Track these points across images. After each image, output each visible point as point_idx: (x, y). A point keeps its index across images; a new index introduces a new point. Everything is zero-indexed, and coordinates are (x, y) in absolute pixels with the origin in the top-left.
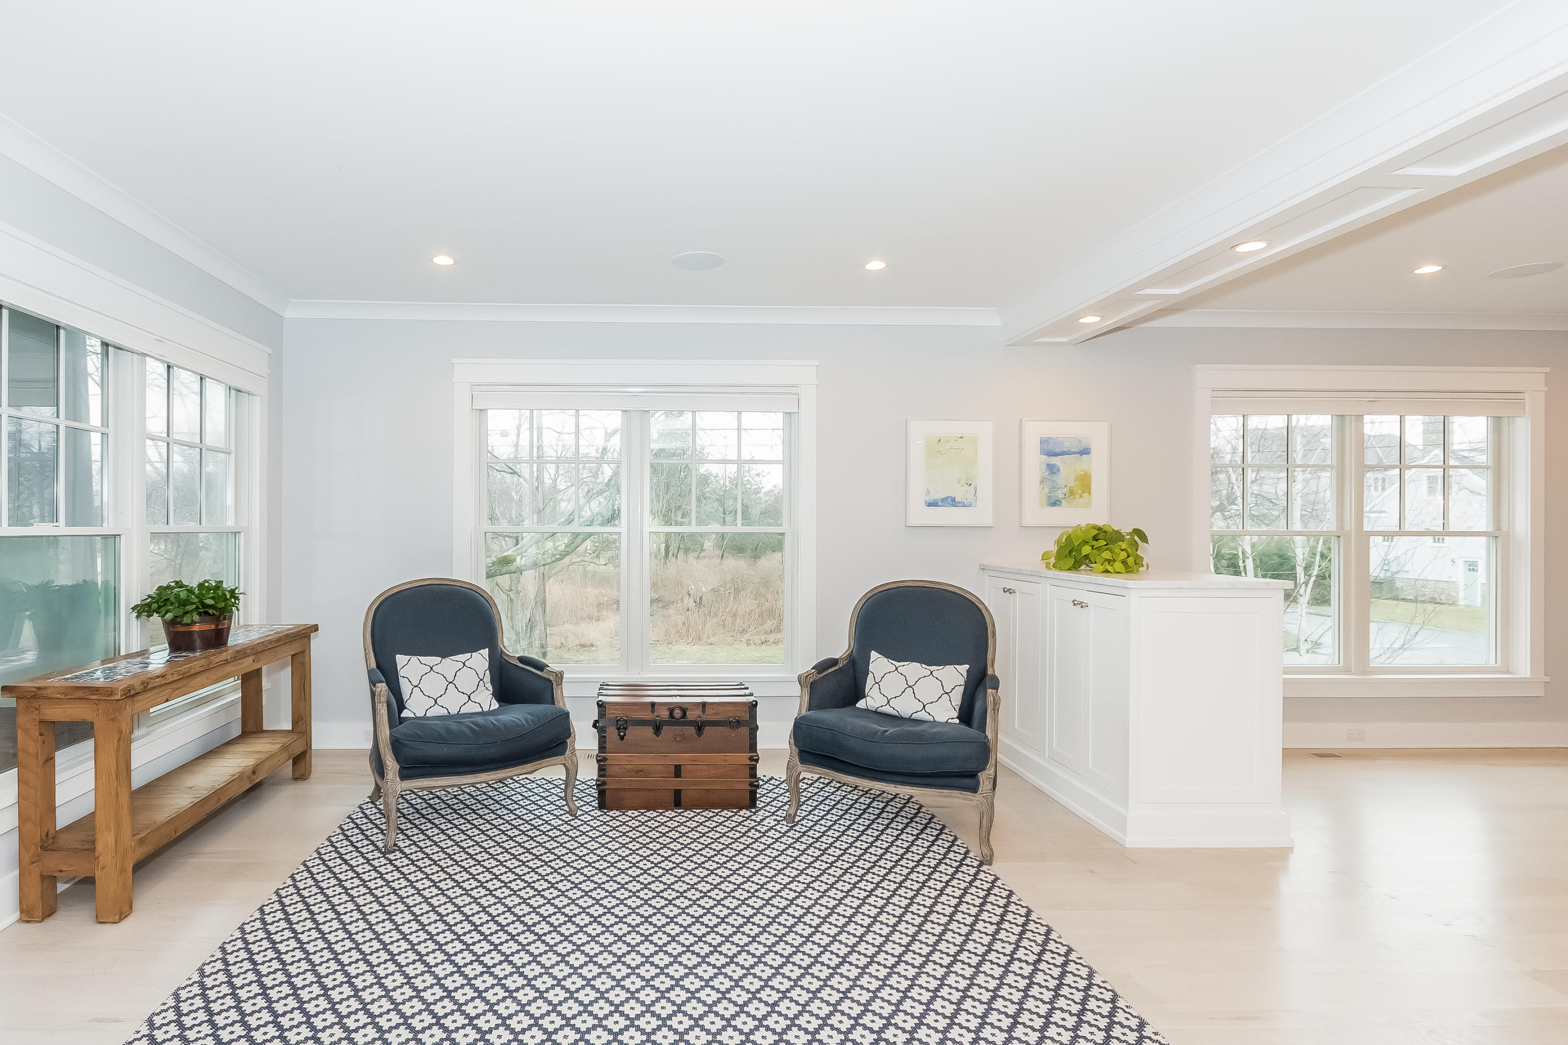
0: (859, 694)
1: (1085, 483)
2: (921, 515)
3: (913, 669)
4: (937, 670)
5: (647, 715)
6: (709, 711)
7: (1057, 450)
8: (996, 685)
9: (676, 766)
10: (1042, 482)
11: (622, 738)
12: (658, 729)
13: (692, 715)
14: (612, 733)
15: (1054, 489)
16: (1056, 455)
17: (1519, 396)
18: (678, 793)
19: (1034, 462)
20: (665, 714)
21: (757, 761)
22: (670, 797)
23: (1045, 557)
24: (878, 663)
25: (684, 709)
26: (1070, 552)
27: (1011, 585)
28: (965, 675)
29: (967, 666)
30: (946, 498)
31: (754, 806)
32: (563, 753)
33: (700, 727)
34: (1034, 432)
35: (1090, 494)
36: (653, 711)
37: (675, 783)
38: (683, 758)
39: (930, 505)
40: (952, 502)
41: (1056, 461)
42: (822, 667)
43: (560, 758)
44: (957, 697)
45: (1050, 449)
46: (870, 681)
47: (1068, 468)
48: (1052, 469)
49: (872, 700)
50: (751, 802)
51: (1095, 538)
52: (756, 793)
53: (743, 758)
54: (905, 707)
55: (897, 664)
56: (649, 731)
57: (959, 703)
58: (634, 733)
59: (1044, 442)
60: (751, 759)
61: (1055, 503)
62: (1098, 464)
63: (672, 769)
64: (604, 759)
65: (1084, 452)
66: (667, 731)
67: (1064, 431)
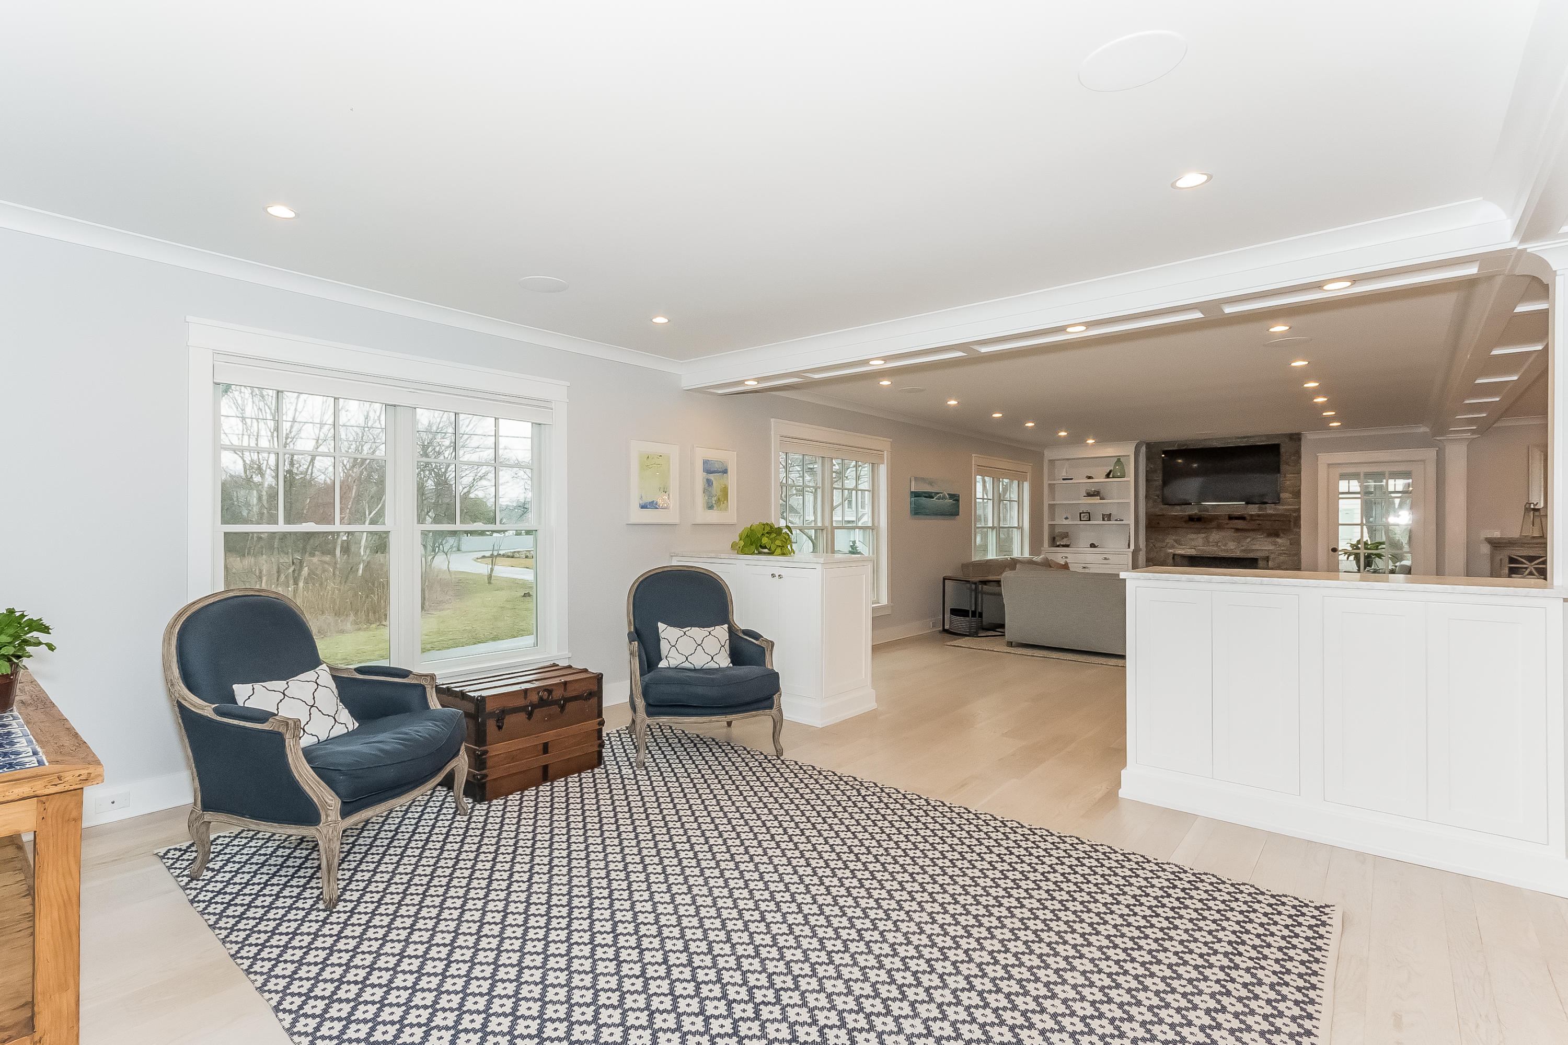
5: (521, 702)
6: (569, 687)
7: (711, 469)
9: (544, 744)
10: (704, 492)
11: (500, 728)
12: (530, 715)
13: (557, 694)
14: (491, 725)
15: (710, 497)
16: (711, 472)
18: (545, 768)
19: (700, 477)
20: (535, 698)
21: (603, 724)
22: (539, 773)
23: (734, 546)
24: (665, 631)
25: (550, 690)
28: (728, 632)
29: (727, 626)
30: (651, 502)
31: (601, 765)
33: (562, 705)
34: (700, 456)
35: (728, 502)
36: (525, 698)
37: (544, 760)
38: (549, 736)
39: (643, 507)
40: (656, 505)
41: (711, 477)
44: (728, 648)
45: (707, 468)
46: (665, 645)
47: (717, 482)
48: (709, 483)
50: (599, 762)
52: (602, 753)
53: (592, 726)
55: (683, 630)
56: (522, 716)
58: (510, 720)
59: (705, 462)
60: (596, 726)
61: (710, 507)
62: (732, 480)
63: (541, 747)
64: (486, 752)
65: (725, 472)
66: (538, 713)
67: (715, 455)
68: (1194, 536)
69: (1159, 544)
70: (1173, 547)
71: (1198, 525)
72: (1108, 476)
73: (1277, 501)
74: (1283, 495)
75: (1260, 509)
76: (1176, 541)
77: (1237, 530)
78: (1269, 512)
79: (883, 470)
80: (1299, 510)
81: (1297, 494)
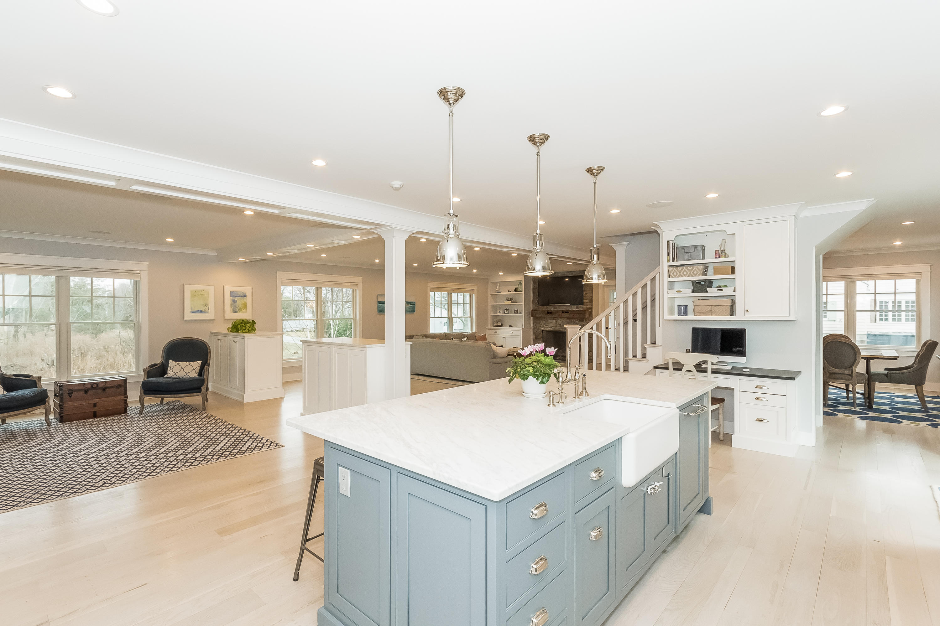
0: (166, 373)
1: (245, 305)
2: (188, 316)
3: (183, 364)
4: (191, 363)
5: (82, 388)
6: (107, 383)
7: (236, 296)
8: (209, 365)
9: (94, 403)
10: (231, 305)
11: (70, 397)
12: (86, 392)
13: (100, 386)
14: (66, 396)
15: (235, 307)
16: (236, 297)
17: (357, 284)
18: (95, 413)
19: (228, 299)
20: (89, 386)
21: (127, 398)
22: (92, 414)
23: (228, 328)
24: (172, 363)
25: (97, 384)
26: (235, 327)
27: (219, 338)
28: (200, 364)
29: (201, 361)
30: (198, 311)
31: (126, 412)
32: (45, 403)
33: (104, 389)
34: (228, 290)
35: (246, 309)
36: (84, 386)
37: (95, 409)
38: (97, 400)
39: (193, 313)
40: (201, 312)
41: (236, 299)
42: (151, 366)
43: (42, 406)
44: (198, 370)
45: (233, 295)
46: (169, 369)
47: (239, 301)
48: (235, 301)
49: (170, 373)
50: (125, 412)
51: (242, 323)
52: (127, 408)
53: (122, 397)
54: (181, 374)
55: (178, 363)
56: (82, 393)
57: (198, 372)
58: (76, 394)
59: (231, 293)
60: (125, 397)
61: (235, 312)
62: (249, 300)
63: (93, 404)
64: (63, 405)
65: (245, 296)
66: (91, 392)
67: (238, 289)
68: (551, 321)
69: (538, 325)
70: (543, 327)
71: (550, 316)
72: (515, 290)
73: (582, 303)
74: (585, 301)
75: (577, 308)
76: (545, 323)
77: (568, 318)
78: (580, 309)
79: (358, 293)
80: (591, 308)
81: (591, 300)
